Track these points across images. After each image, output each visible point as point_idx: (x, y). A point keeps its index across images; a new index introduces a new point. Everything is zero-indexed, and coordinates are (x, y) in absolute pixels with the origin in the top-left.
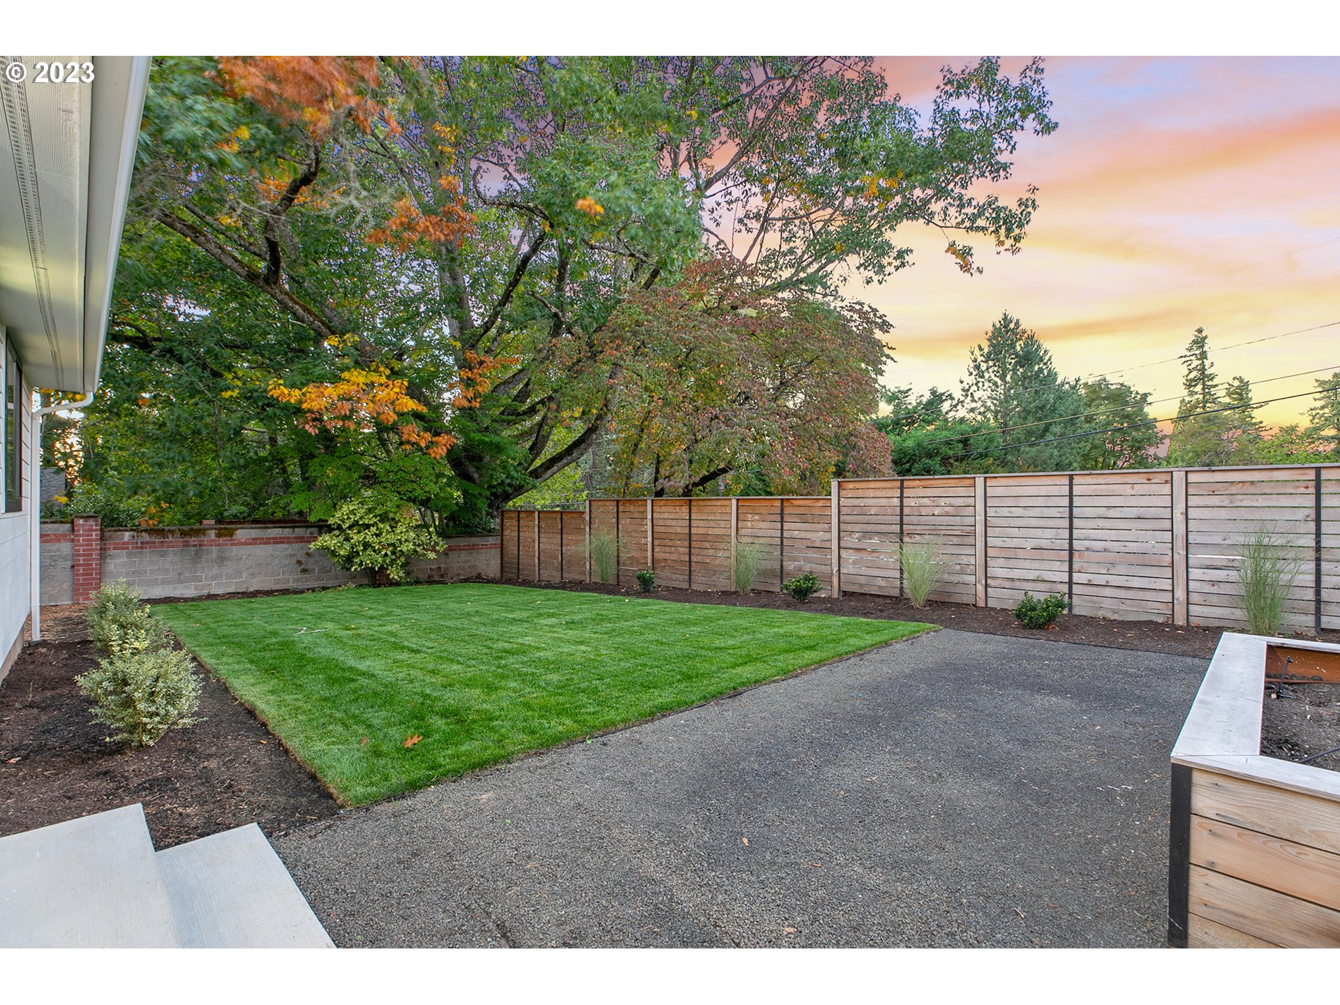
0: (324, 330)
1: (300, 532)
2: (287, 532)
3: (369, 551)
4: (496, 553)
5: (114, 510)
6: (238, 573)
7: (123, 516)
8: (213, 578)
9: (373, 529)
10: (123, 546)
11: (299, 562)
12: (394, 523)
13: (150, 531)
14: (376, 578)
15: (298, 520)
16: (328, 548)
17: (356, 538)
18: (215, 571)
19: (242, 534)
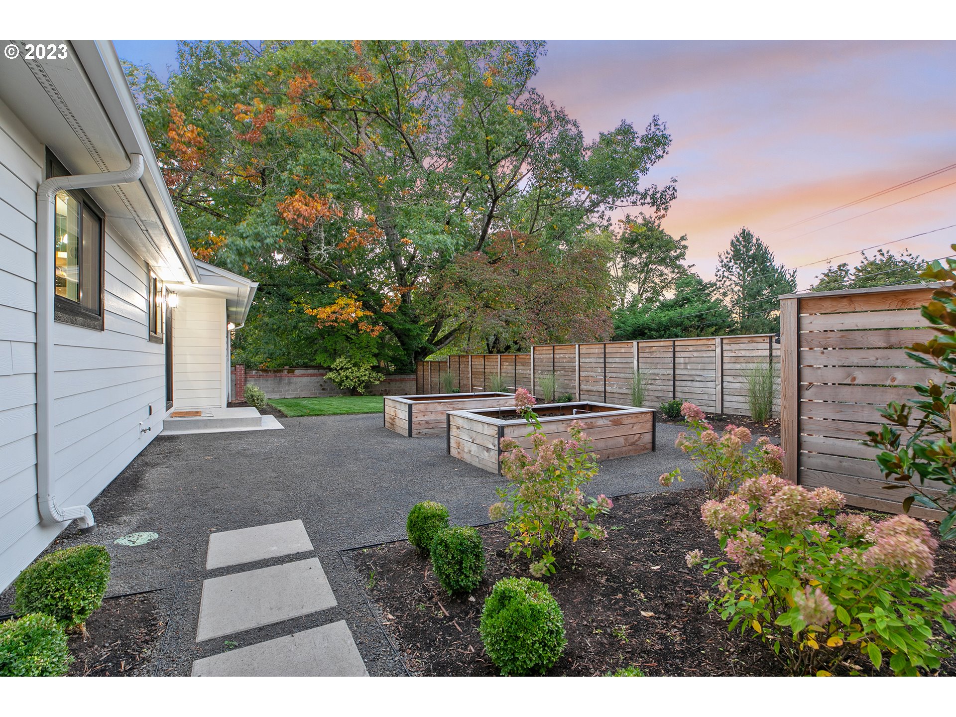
0: (329, 279)
1: (321, 371)
2: (316, 371)
3: (348, 380)
4: (414, 383)
5: (249, 362)
6: (296, 390)
7: (253, 365)
8: (287, 391)
9: (350, 370)
10: (252, 377)
11: (321, 385)
12: (359, 367)
13: (263, 370)
14: (353, 392)
15: (319, 367)
16: (331, 379)
17: (343, 373)
18: (287, 388)
19: (297, 372)
